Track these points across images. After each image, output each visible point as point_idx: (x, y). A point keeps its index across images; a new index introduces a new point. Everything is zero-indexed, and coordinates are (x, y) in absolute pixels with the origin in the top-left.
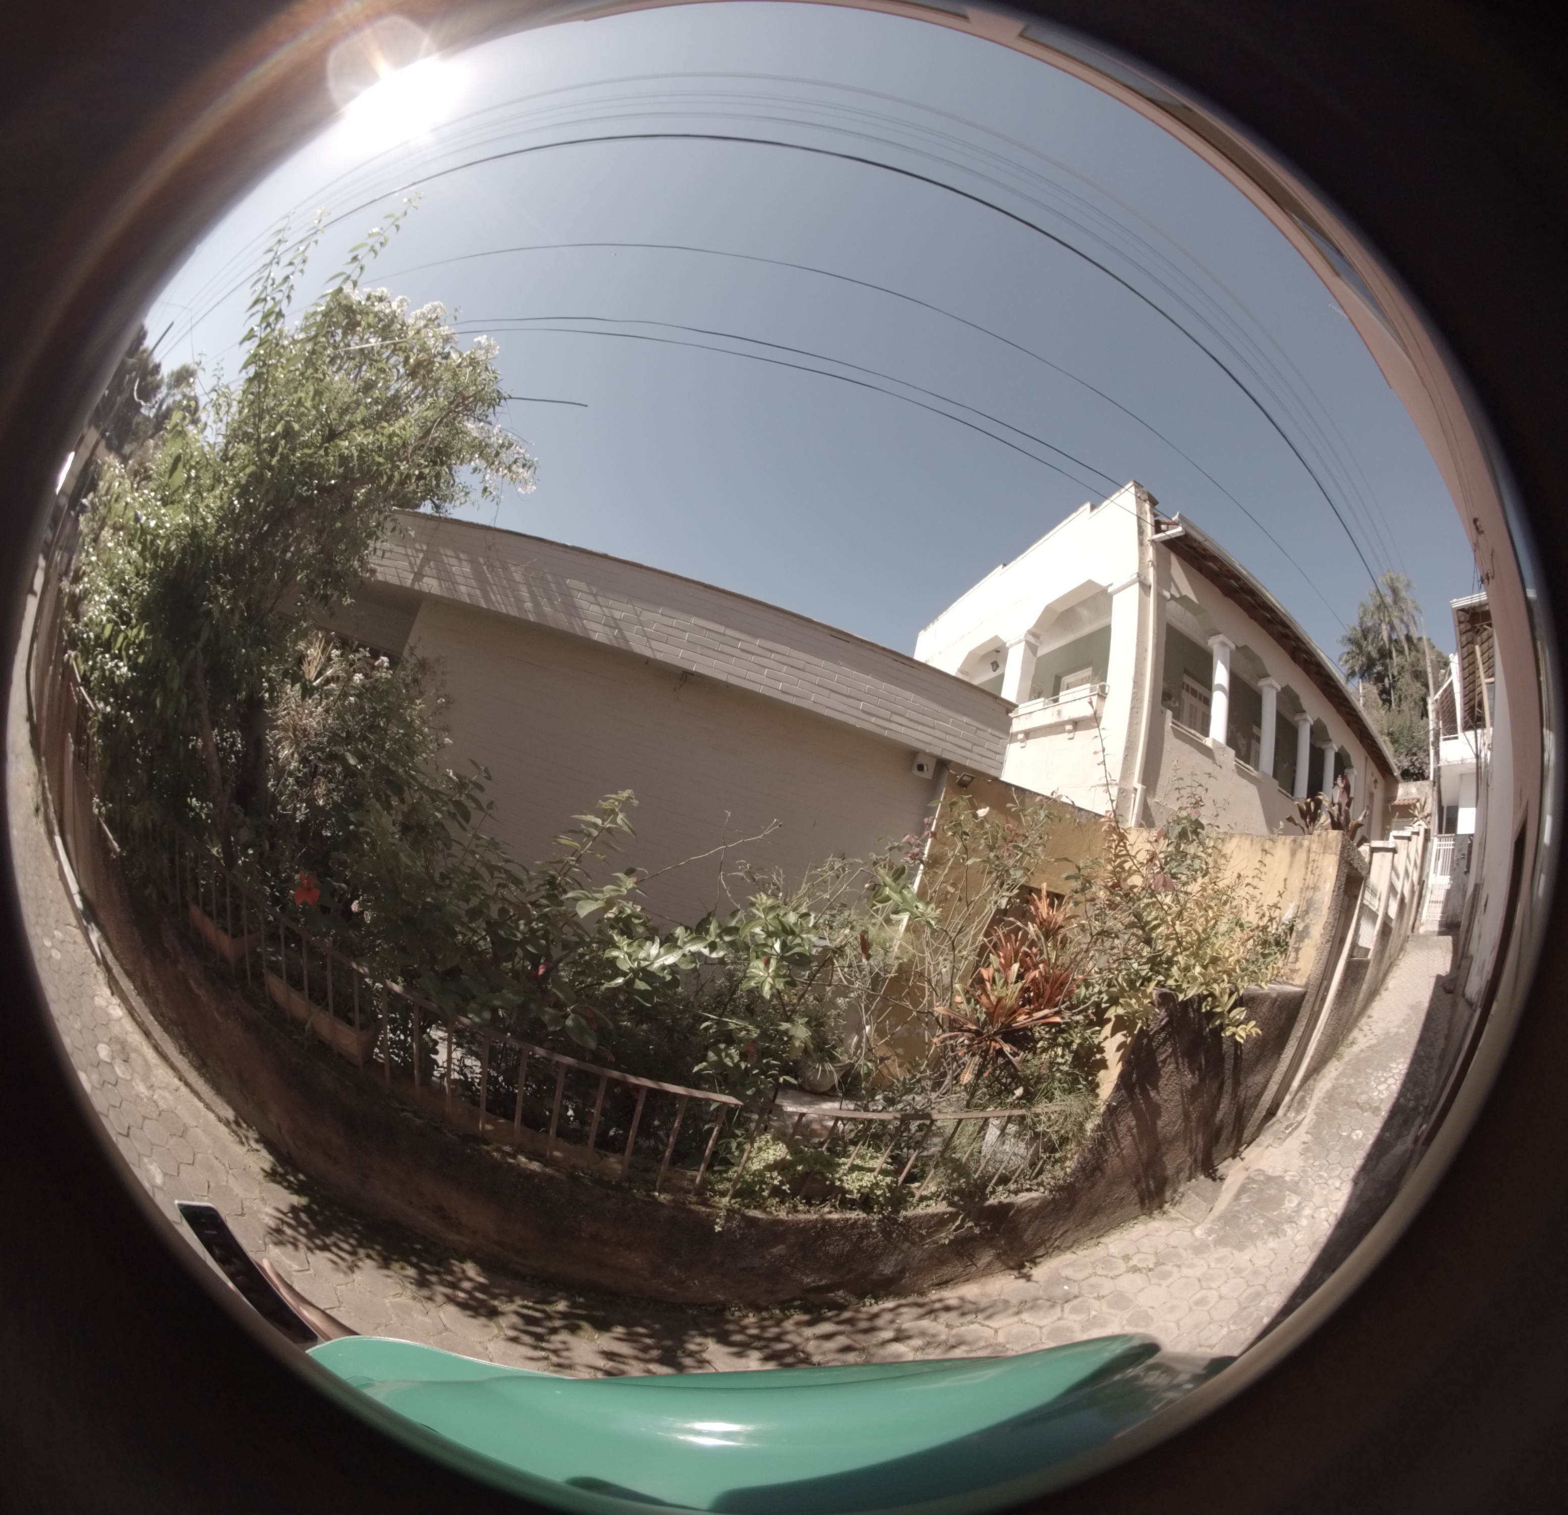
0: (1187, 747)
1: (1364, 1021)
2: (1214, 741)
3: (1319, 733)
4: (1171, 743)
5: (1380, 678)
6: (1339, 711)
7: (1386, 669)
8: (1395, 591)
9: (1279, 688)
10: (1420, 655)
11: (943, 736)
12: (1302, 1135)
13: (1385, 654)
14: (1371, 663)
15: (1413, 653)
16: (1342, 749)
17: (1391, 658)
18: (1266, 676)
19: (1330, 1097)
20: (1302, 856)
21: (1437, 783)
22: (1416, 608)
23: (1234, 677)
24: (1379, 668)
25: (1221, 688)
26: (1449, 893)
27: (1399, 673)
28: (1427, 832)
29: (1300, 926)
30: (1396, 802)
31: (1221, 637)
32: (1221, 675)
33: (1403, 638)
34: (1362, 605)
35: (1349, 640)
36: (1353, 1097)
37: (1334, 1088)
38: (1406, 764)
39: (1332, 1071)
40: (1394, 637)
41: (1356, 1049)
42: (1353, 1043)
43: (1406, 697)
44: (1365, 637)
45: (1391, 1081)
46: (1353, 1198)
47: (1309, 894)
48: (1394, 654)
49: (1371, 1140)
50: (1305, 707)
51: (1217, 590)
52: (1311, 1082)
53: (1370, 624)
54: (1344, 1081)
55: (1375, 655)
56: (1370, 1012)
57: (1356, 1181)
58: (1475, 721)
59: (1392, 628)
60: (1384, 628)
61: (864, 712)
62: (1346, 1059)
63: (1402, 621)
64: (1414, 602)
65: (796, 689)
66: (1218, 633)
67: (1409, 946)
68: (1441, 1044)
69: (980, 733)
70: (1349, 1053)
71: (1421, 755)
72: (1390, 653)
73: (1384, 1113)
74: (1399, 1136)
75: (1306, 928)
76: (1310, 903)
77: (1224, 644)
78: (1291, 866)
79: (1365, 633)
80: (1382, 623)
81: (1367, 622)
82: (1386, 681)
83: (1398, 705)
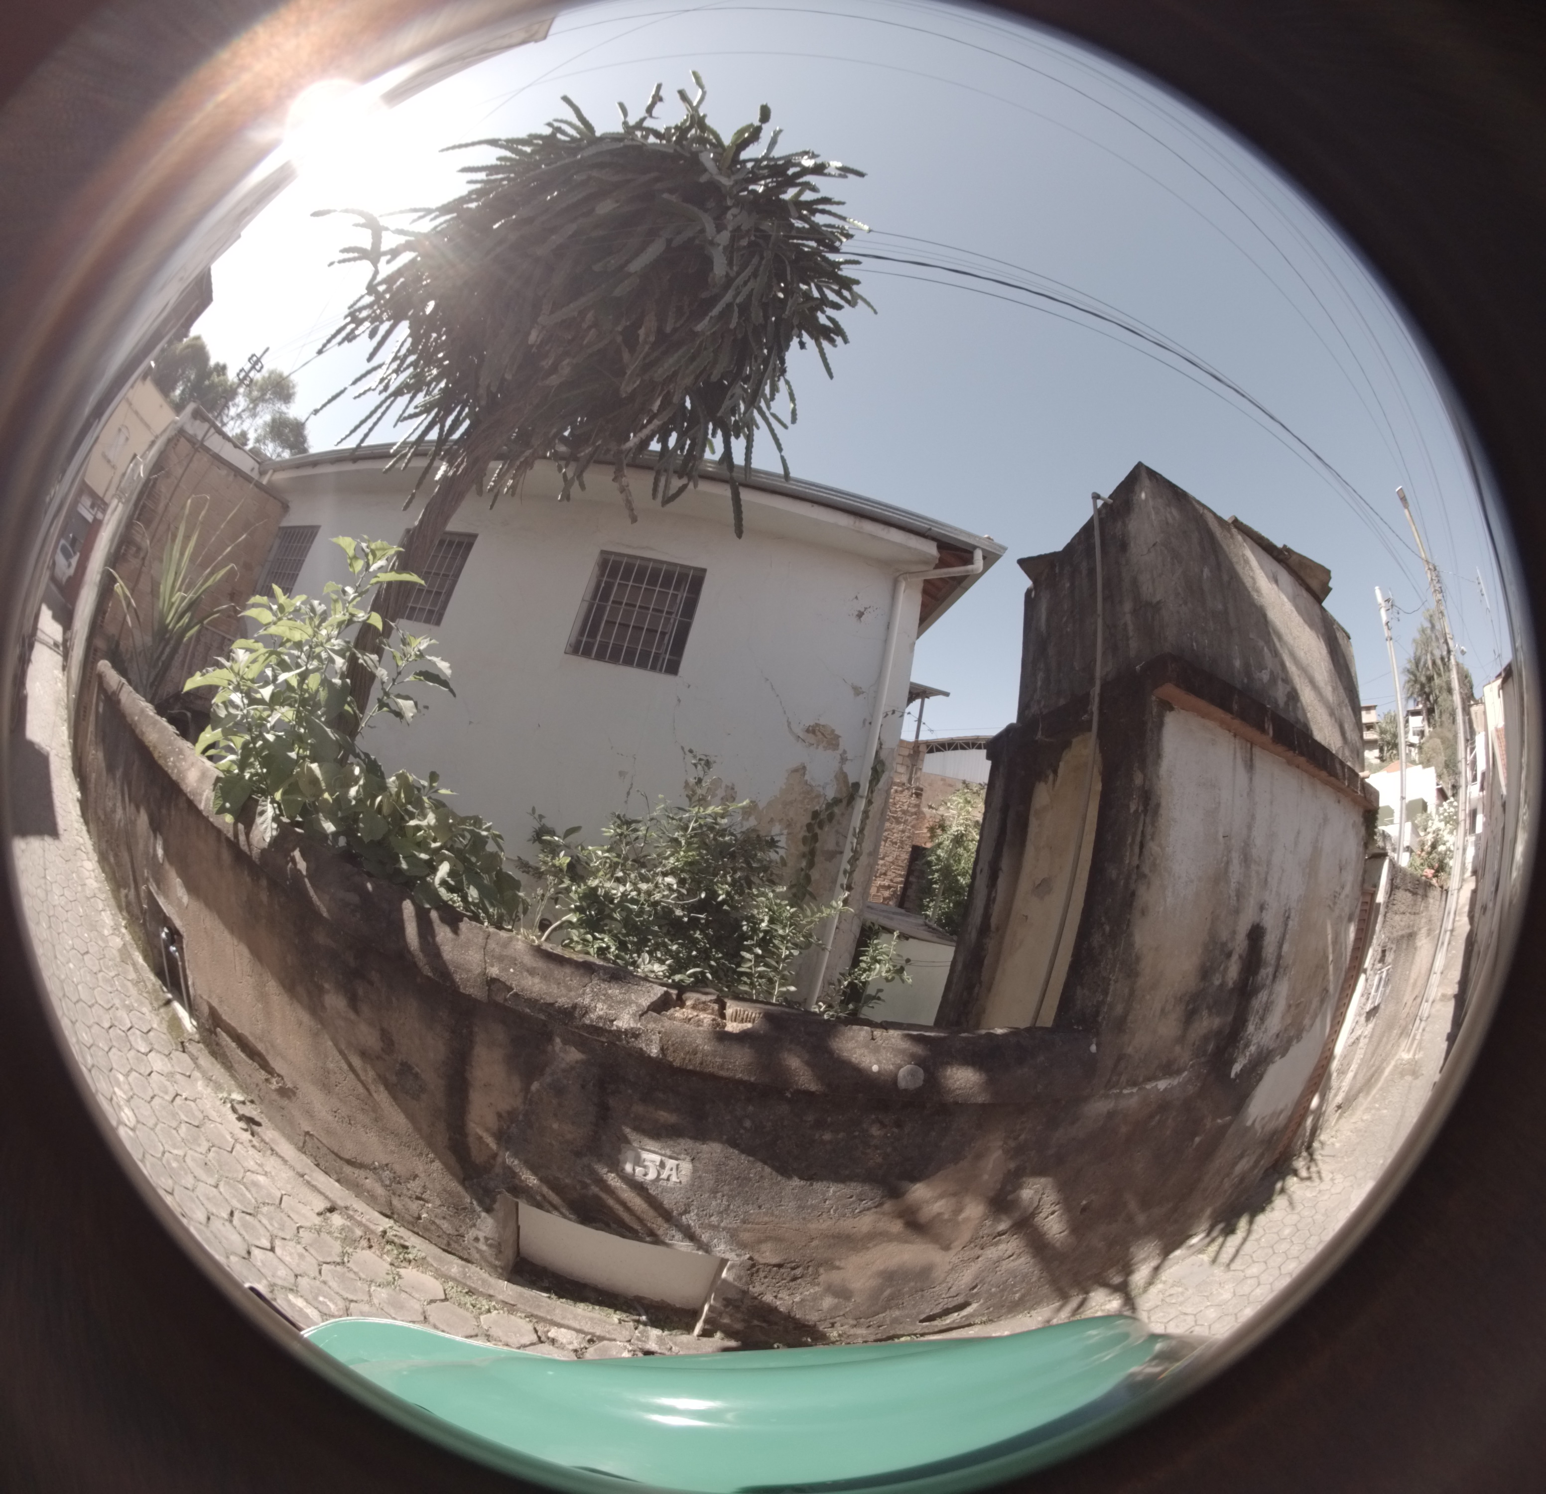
7: (1431, 690)
13: (1430, 679)
14: (1423, 686)
17: (1433, 680)
27: (1440, 692)
33: (1439, 661)
34: (1414, 641)
43: (1444, 711)
44: (1417, 666)
48: (1435, 676)
53: (1420, 656)
55: (1423, 679)
59: (1432, 654)
60: (1429, 656)
63: (1438, 649)
72: (1433, 676)
79: (1417, 664)
80: (1427, 651)
81: (1418, 653)
82: (1431, 698)
83: (1440, 717)
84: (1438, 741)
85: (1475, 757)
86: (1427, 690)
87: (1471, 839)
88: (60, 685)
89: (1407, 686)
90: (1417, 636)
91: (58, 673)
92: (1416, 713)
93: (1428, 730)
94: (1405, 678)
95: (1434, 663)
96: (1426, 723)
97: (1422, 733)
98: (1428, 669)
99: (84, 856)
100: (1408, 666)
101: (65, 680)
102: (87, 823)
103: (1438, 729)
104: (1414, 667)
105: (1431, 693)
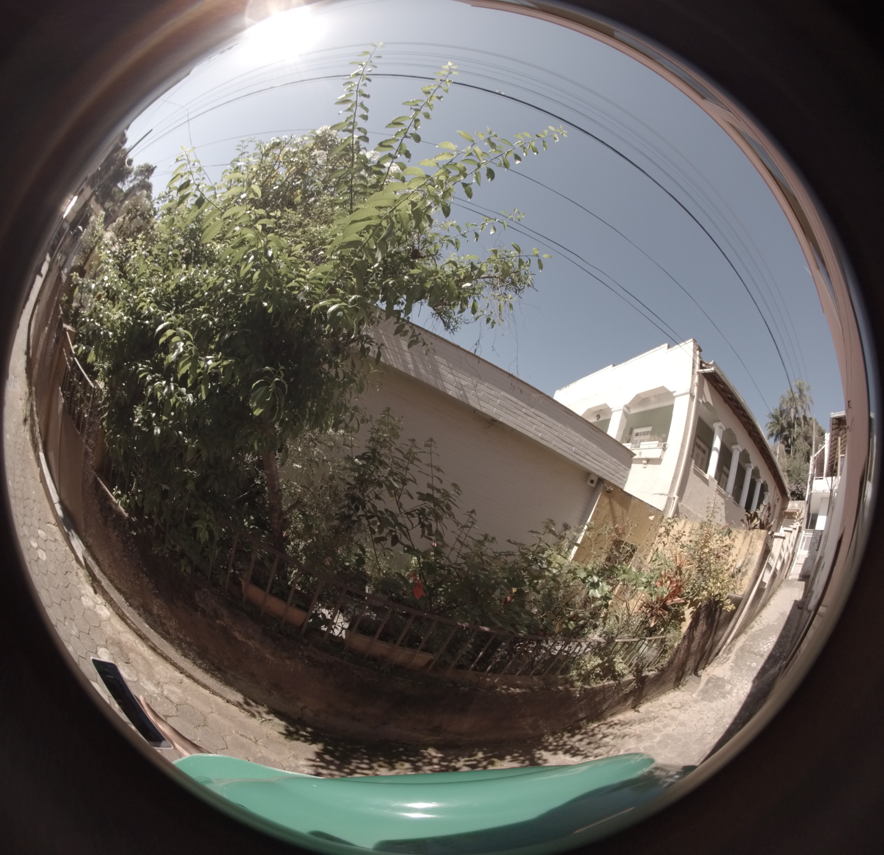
0: (698, 479)
1: (758, 618)
2: (710, 476)
3: (756, 473)
4: (692, 476)
5: (786, 438)
6: (766, 462)
7: (790, 434)
8: (801, 391)
9: (741, 450)
10: (809, 428)
11: (604, 467)
12: (729, 664)
13: (791, 426)
14: (783, 430)
15: (806, 426)
16: (765, 482)
17: (794, 428)
18: (736, 444)
19: (742, 649)
20: (748, 539)
21: (809, 503)
22: (811, 401)
23: (723, 445)
24: (786, 433)
25: (716, 449)
26: (807, 560)
27: (797, 437)
28: (800, 528)
29: (743, 570)
30: (787, 511)
31: (720, 424)
32: (717, 443)
33: (801, 417)
34: (782, 397)
35: (773, 416)
36: (752, 650)
37: (743, 646)
38: (794, 488)
39: (743, 638)
40: (797, 416)
41: (753, 630)
42: (752, 627)
43: (799, 450)
44: (782, 415)
45: (769, 644)
46: (753, 687)
47: (749, 556)
48: (796, 426)
49: (759, 667)
50: (751, 460)
51: (722, 399)
52: (734, 642)
53: (785, 408)
54: (748, 643)
55: (785, 425)
56: (761, 614)
57: (754, 682)
58: (832, 472)
59: (797, 411)
60: (793, 411)
61: (574, 452)
62: (749, 634)
63: (802, 408)
64: (810, 398)
65: (547, 437)
66: (719, 421)
67: (783, 585)
68: (793, 631)
69: (619, 467)
70: (750, 632)
71: (803, 484)
72: (794, 425)
73: (765, 657)
74: (772, 667)
75: (746, 571)
76: (749, 560)
77: (721, 427)
78: (743, 543)
79: (782, 413)
80: (791, 407)
82: (789, 440)
83: (794, 455)
89: (769, 425)
94: (768, 420)
98: (790, 418)
100: (773, 412)
104: (779, 414)
105: (790, 437)
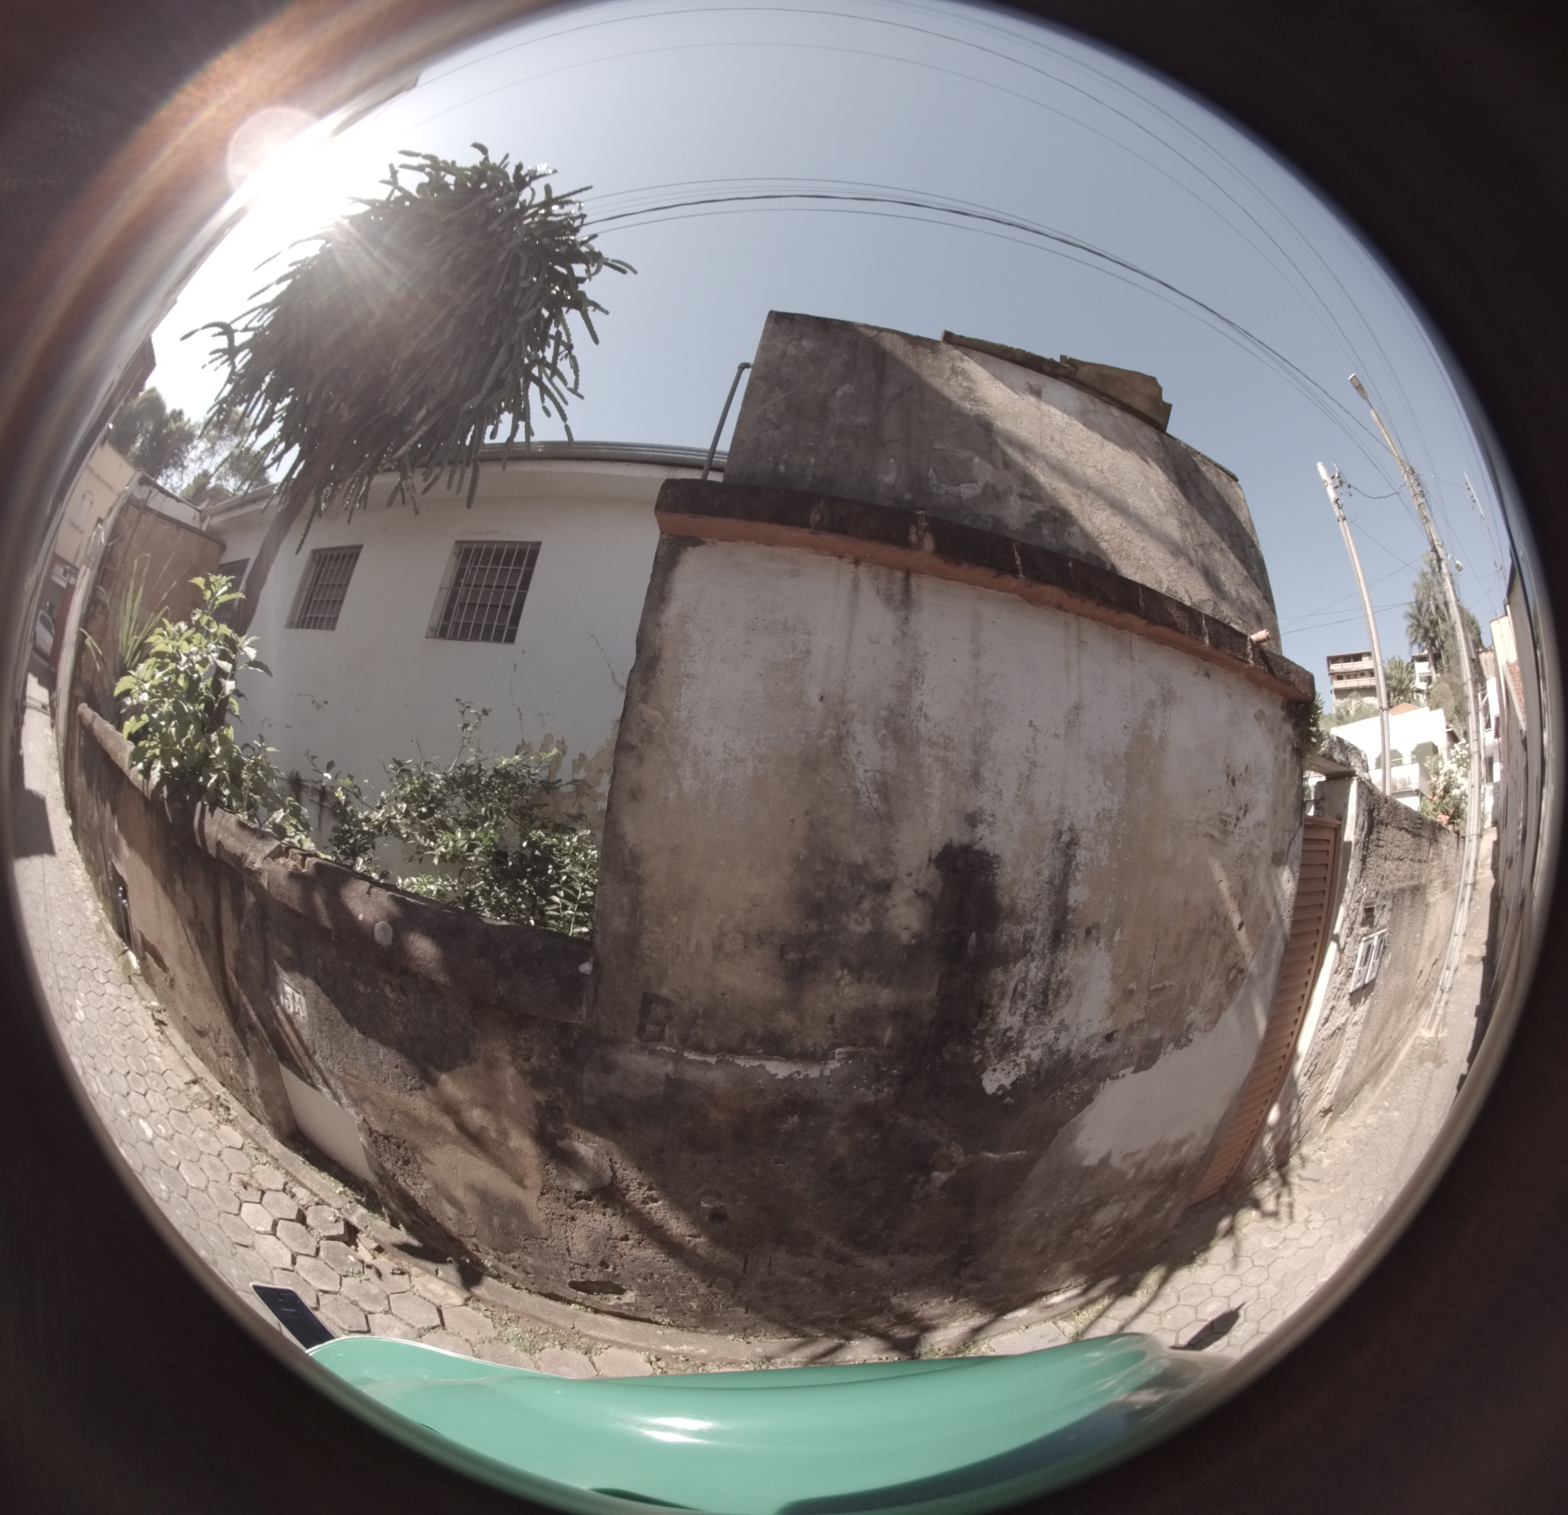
7: (1436, 635)
13: (1434, 624)
14: (1427, 631)
17: (1439, 626)
27: (1446, 640)
33: (1442, 607)
34: (1415, 585)
35: (1410, 615)
43: (1452, 658)
44: (1420, 610)
48: (1440, 621)
53: (1422, 600)
55: (1427, 624)
59: (1435, 599)
60: (1431, 600)
72: (1437, 621)
79: (1420, 608)
80: (1429, 596)
81: (1420, 598)
82: (1437, 643)
83: (1447, 662)
84: (1447, 686)
85: (1487, 702)
86: (1432, 635)
87: (1490, 787)
88: (50, 741)
89: (1410, 630)
90: (1418, 580)
91: (48, 731)
92: (1422, 659)
93: (1435, 676)
94: (1407, 623)
95: (1437, 608)
96: (1433, 668)
97: (1429, 680)
98: (1431, 613)
99: (75, 866)
100: (1411, 611)
101: (54, 736)
102: (76, 842)
103: (1446, 675)
104: (1416, 612)
105: (1436, 637)
